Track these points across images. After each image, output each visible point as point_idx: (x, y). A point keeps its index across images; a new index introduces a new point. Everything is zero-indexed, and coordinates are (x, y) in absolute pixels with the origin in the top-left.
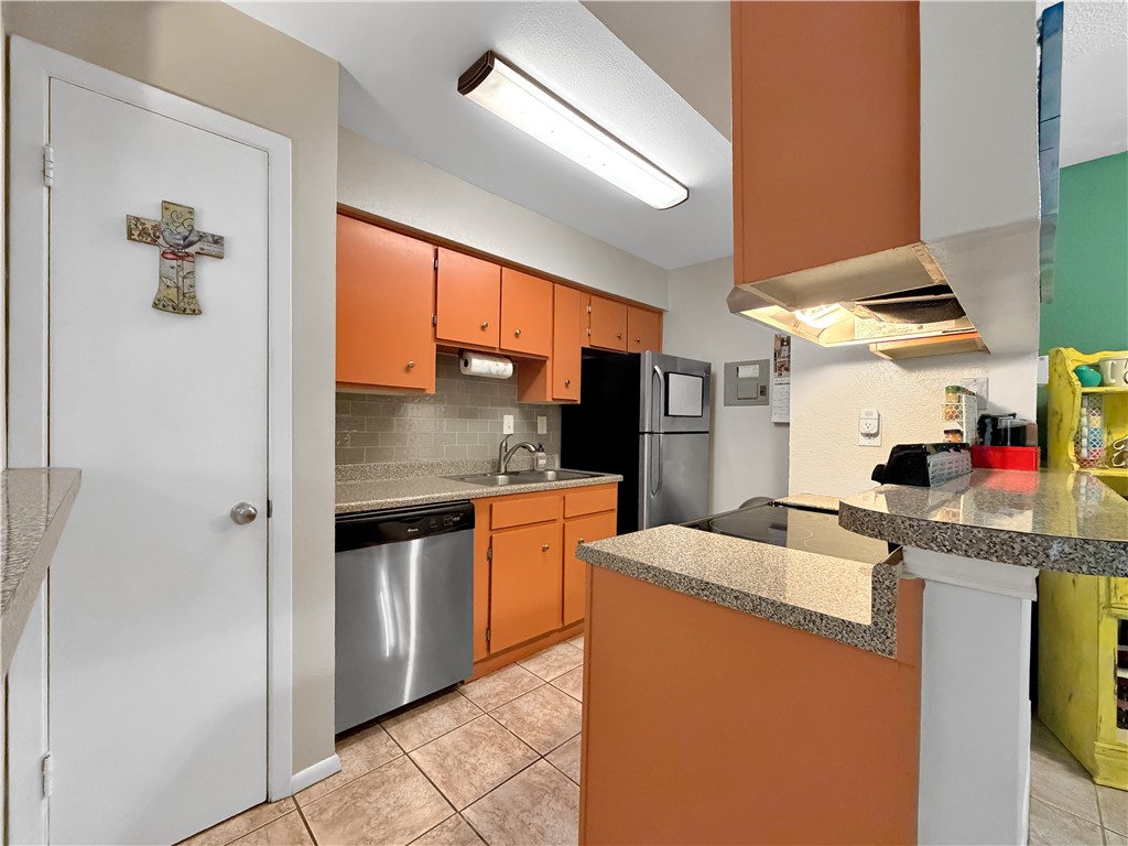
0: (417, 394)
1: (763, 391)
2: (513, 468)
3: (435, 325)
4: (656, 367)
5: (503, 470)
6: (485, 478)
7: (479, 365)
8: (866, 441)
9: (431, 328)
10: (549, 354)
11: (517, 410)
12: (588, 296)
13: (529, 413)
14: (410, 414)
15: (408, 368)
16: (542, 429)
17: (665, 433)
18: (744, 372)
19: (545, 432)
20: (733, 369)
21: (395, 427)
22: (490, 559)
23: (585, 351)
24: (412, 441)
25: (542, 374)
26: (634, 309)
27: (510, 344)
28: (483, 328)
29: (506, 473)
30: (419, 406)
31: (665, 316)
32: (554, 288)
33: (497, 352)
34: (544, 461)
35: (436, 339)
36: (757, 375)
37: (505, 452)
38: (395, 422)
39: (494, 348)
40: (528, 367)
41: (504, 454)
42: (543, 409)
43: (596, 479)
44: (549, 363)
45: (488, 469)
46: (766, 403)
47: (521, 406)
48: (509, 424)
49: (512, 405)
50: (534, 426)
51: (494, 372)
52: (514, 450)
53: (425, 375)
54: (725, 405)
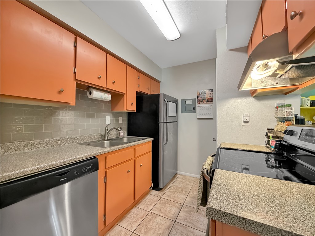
0: (65, 106)
1: (194, 108)
2: (110, 137)
3: (75, 73)
4: (165, 99)
5: (106, 138)
6: (99, 142)
7: (96, 94)
8: (244, 124)
9: (73, 75)
10: (125, 93)
11: (111, 114)
12: (138, 73)
13: (116, 116)
14: (61, 115)
15: (60, 92)
16: (121, 122)
17: (168, 122)
18: (188, 102)
19: (122, 123)
20: (184, 101)
21: (53, 122)
22: (105, 183)
23: (137, 93)
24: (62, 128)
25: (122, 100)
26: (152, 80)
27: (110, 87)
28: (99, 78)
29: (108, 140)
30: (66, 112)
31: (161, 83)
32: (127, 67)
33: (105, 89)
34: (122, 134)
35: (76, 80)
36: (192, 103)
37: (107, 131)
38: (53, 119)
39: (104, 87)
40: (117, 97)
41: (107, 132)
42: (121, 114)
43: (145, 140)
44: (125, 96)
45: (99, 138)
46: (195, 112)
47: (113, 113)
48: (108, 119)
49: (109, 112)
50: (118, 120)
51: (103, 98)
52: (111, 130)
53: (70, 96)
54: (181, 113)
